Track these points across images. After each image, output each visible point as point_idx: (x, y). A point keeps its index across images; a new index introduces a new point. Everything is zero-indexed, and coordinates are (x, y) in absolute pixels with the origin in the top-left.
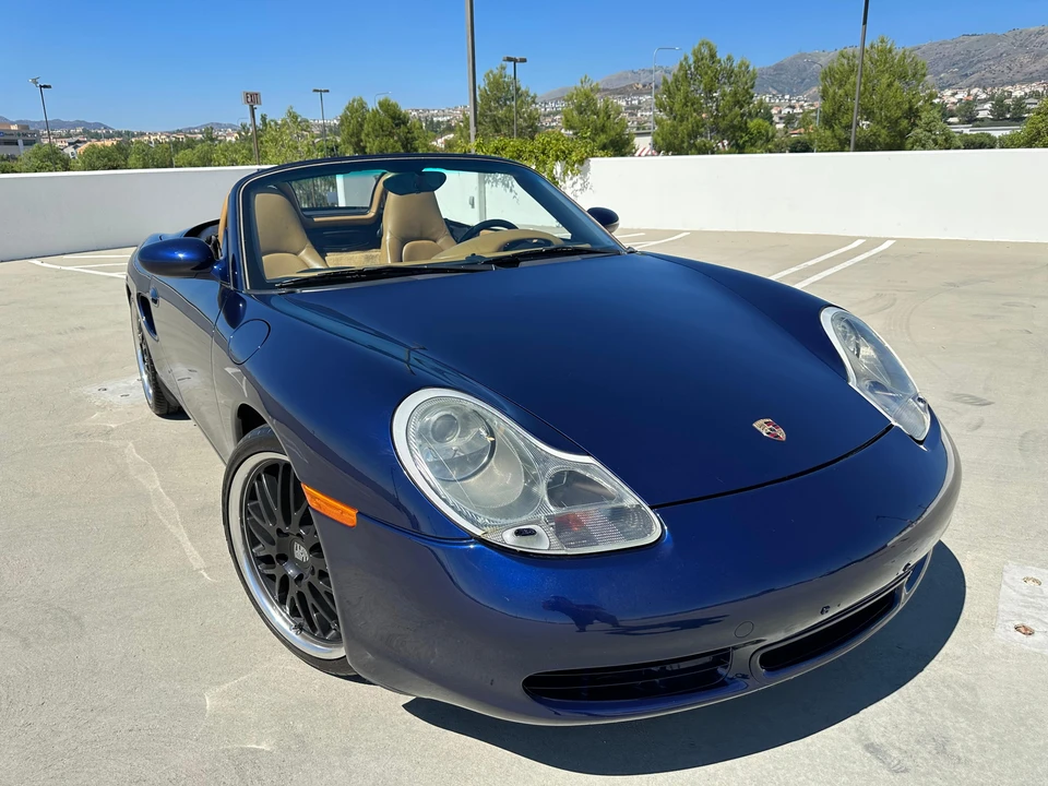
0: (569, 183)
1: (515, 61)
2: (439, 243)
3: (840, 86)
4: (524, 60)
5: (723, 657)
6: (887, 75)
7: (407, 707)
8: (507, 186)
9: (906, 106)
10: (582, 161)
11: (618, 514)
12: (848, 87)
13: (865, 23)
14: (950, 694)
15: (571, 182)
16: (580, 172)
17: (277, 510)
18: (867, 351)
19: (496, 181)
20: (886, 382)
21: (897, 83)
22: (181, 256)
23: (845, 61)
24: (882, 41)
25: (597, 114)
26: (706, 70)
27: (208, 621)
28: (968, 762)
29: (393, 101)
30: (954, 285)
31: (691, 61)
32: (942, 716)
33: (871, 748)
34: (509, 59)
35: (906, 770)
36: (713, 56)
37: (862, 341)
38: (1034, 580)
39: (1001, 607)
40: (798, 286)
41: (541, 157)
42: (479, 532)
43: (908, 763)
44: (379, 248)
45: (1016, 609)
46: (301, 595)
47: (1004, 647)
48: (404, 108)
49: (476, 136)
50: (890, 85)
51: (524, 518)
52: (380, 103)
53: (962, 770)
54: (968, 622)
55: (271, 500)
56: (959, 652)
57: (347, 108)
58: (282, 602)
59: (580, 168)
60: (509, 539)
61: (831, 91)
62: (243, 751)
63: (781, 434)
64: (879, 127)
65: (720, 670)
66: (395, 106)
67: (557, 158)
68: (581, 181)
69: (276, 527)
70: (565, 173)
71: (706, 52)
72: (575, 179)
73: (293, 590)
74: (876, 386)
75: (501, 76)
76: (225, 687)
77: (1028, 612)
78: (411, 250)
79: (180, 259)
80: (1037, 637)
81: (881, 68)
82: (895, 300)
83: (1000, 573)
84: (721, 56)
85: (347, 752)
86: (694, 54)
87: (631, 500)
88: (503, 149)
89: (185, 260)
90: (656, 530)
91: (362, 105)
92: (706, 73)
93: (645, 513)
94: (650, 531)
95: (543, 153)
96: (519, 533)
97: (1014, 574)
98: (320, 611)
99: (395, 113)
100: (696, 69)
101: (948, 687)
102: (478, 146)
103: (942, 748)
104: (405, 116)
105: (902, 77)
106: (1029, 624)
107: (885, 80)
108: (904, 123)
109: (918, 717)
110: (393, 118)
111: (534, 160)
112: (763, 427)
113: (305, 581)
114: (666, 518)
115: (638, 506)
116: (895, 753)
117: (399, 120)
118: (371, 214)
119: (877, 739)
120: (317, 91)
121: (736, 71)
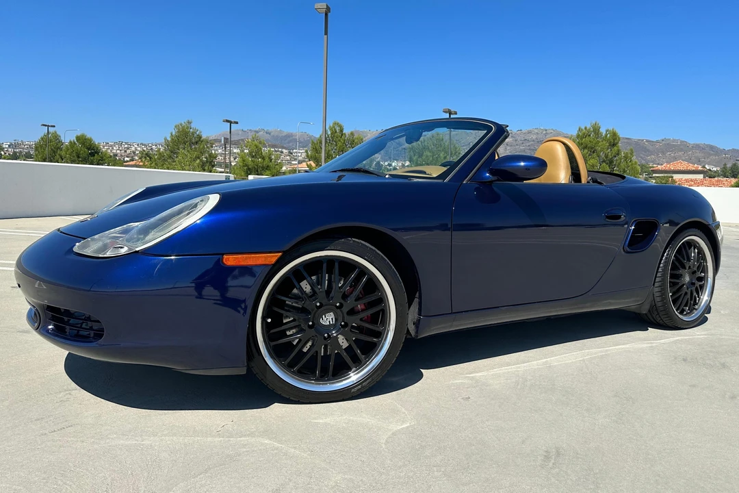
1: (231, 122)
4: (237, 123)
6: (443, 153)
29: (88, 136)
31: (329, 132)
34: (227, 121)
36: (341, 131)
48: (96, 141)
52: (78, 138)
57: (42, 139)
61: (415, 158)
66: (90, 140)
71: (338, 129)
75: (187, 128)
84: (347, 131)
86: (331, 129)
91: (56, 137)
92: (340, 141)
99: (90, 144)
100: (332, 138)
110: (89, 149)
117: (93, 150)
120: (46, 126)
121: (356, 141)
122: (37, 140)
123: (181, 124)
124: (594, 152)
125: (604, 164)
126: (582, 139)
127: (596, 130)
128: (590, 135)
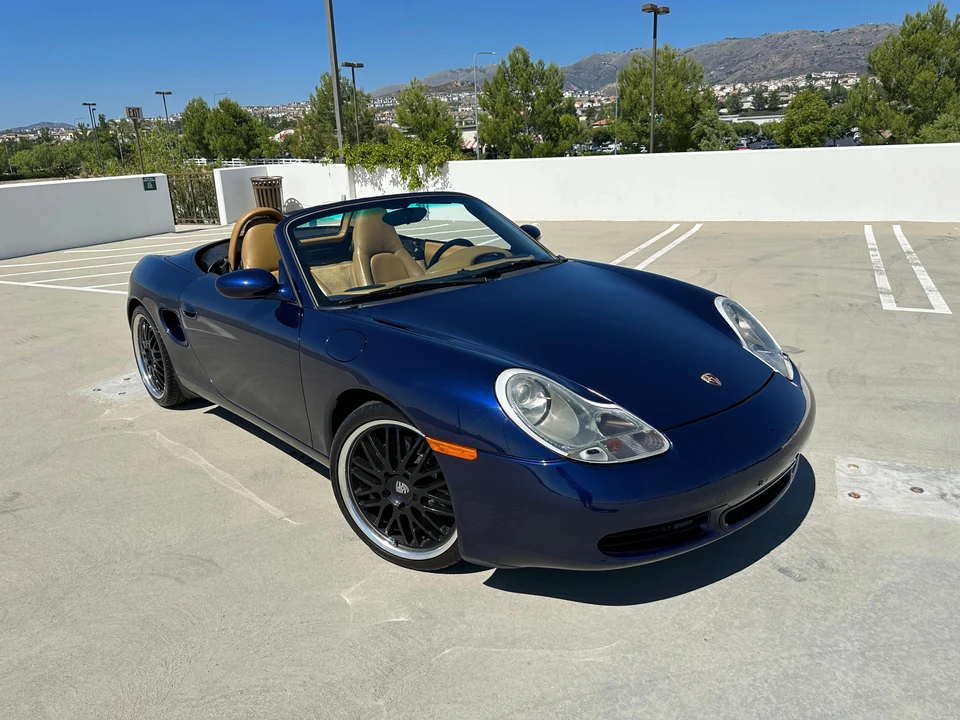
0: (431, 182)
1: (353, 66)
2: (396, 254)
3: (635, 87)
4: (361, 66)
5: (704, 517)
6: (672, 77)
7: (488, 583)
8: (376, 185)
9: (689, 103)
10: (441, 165)
11: (640, 437)
12: (641, 87)
13: (655, 36)
14: (819, 536)
15: (433, 182)
16: (440, 173)
17: (385, 461)
18: (744, 324)
19: (365, 181)
20: (762, 344)
21: (680, 84)
22: (246, 283)
23: (637, 65)
24: (666, 49)
25: (428, 113)
26: (520, 73)
27: (313, 551)
28: (838, 571)
29: (233, 101)
30: (756, 260)
31: (508, 64)
32: (818, 548)
33: (781, 570)
34: (347, 65)
35: (805, 579)
36: (526, 61)
37: (740, 317)
38: (854, 466)
39: (838, 483)
40: (639, 268)
41: (405, 161)
42: (566, 454)
43: (806, 576)
44: (351, 259)
45: (847, 484)
46: (404, 518)
47: (845, 506)
48: (243, 107)
49: (343, 143)
50: (675, 86)
51: (589, 444)
52: (220, 103)
53: (836, 576)
54: (820, 495)
55: (378, 454)
56: (819, 512)
57: (188, 108)
58: (381, 527)
59: (440, 170)
60: (584, 456)
61: (628, 91)
62: (390, 623)
63: (719, 383)
64: (668, 121)
65: (703, 526)
66: (235, 105)
67: (420, 162)
68: (441, 181)
69: (383, 472)
70: (428, 175)
71: (520, 58)
72: (436, 179)
73: (396, 516)
74: (758, 347)
76: (353, 588)
77: (854, 485)
78: (377, 261)
79: (244, 285)
80: (862, 499)
81: (667, 71)
82: (716, 275)
83: (833, 463)
84: (534, 61)
85: (461, 614)
86: (510, 59)
87: (647, 428)
88: (369, 153)
89: (248, 285)
90: (667, 445)
91: (202, 105)
92: (522, 76)
93: (657, 435)
94: (663, 445)
95: (406, 157)
96: (589, 452)
97: (842, 463)
98: (420, 526)
99: (236, 111)
100: (513, 72)
101: (817, 532)
102: (346, 151)
103: (822, 565)
104: (245, 115)
105: (685, 79)
106: (856, 492)
107: (671, 81)
108: (689, 117)
109: (804, 551)
110: (235, 117)
111: (398, 163)
112: (706, 378)
113: (407, 508)
114: (669, 437)
115: (652, 432)
116: (797, 572)
117: (240, 118)
118: (342, 234)
119: (784, 566)
120: (160, 93)
121: (547, 74)
122: (183, 111)
123: (327, 74)
124: (929, 58)
125: (947, 78)
126: (909, 36)
127: (938, 18)
128: (925, 28)
